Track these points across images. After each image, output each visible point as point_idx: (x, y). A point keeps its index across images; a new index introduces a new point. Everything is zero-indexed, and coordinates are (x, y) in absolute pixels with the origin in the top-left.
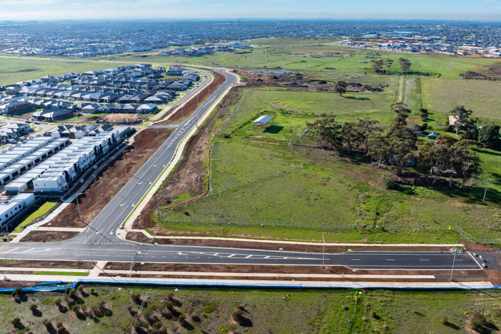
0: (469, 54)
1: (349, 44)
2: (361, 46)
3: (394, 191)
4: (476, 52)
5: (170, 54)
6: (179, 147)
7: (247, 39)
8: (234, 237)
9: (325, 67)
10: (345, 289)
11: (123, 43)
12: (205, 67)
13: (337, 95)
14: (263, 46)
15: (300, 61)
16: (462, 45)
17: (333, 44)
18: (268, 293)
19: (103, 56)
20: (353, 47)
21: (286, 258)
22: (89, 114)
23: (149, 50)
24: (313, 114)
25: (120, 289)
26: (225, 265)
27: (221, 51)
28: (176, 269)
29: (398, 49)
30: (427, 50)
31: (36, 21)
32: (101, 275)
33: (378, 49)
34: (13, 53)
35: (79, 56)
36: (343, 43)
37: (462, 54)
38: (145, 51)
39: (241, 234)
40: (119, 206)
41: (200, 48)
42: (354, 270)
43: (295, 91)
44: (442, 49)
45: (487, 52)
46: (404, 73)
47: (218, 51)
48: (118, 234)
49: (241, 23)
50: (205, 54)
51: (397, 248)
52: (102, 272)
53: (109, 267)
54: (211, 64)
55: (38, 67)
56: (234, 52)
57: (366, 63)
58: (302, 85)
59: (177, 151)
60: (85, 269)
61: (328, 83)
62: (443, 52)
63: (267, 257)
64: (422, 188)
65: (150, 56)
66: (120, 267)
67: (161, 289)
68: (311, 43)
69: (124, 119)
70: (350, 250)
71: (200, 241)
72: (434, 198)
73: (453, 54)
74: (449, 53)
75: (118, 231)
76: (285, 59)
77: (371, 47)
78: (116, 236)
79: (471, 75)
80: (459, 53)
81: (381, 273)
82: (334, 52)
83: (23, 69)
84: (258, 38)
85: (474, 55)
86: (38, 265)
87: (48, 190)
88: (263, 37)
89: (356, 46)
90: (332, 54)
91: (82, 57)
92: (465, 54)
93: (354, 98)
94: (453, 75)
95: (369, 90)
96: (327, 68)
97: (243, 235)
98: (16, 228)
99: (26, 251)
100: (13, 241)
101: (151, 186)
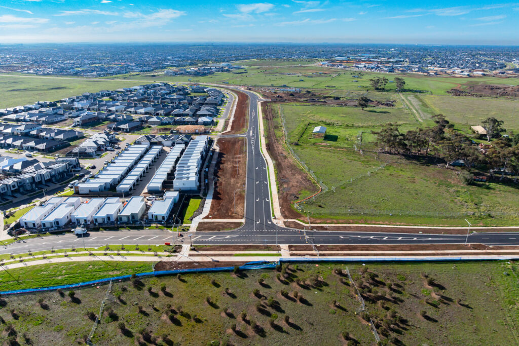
0: (439, 75)
1: (328, 65)
2: (340, 67)
3: (474, 187)
4: (446, 72)
5: (176, 74)
6: (262, 153)
7: (233, 60)
8: (375, 224)
9: (327, 85)
10: (496, 260)
11: (123, 64)
12: (218, 85)
13: (359, 110)
14: (253, 67)
15: (298, 80)
16: (427, 67)
17: (313, 65)
18: (438, 265)
19: (114, 76)
20: (333, 68)
21: (430, 239)
22: (156, 126)
23: (152, 70)
24: (353, 125)
25: (317, 265)
26: (387, 245)
27: (219, 71)
28: (350, 250)
29: (376, 69)
30: (402, 71)
31: (22, 44)
33: (356, 69)
34: (28, 73)
35: (93, 75)
36: (322, 65)
37: (433, 74)
38: (149, 71)
39: (379, 221)
40: (256, 201)
41: (199, 69)
42: (491, 246)
43: (319, 106)
44: (413, 69)
45: (453, 73)
46: (399, 90)
47: (217, 71)
48: (276, 223)
49: (215, 47)
50: (208, 74)
51: (511, 230)
52: (291, 253)
53: (293, 249)
54: (221, 83)
55: (63, 85)
56: (231, 72)
57: (357, 81)
58: (319, 100)
59: (264, 156)
61: (341, 99)
62: (416, 73)
63: (415, 239)
64: (494, 184)
65: (158, 75)
66: (303, 249)
67: (352, 264)
68: (295, 65)
69: (195, 130)
70: (474, 232)
71: (350, 227)
72: (510, 192)
73: (426, 74)
74: (422, 73)
75: (274, 221)
76: (283, 79)
77: (349, 67)
78: (276, 225)
79: (457, 92)
80: (431, 73)
81: (514, 248)
82: (322, 72)
83: (51, 87)
84: (241, 59)
85: (444, 75)
86: (231, 249)
87: (187, 189)
88: (245, 59)
89: (335, 67)
90: (321, 74)
91: (96, 77)
92: (436, 74)
93: (375, 112)
94: (442, 92)
95: (382, 105)
96: (328, 86)
97: (380, 222)
98: (184, 220)
99: (210, 239)
100: (191, 231)
101: (269, 185)
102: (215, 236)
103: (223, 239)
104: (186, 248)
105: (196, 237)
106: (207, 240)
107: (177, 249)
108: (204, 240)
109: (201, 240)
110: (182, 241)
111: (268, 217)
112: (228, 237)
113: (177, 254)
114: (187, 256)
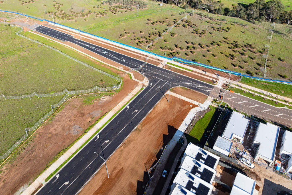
32: (162, 61)
48: (148, 82)
52: (161, 62)
53: (158, 63)
60: (169, 66)
75: (147, 84)
78: (149, 81)
98: (215, 110)
99: (201, 86)
100: (212, 98)
101: (99, 132)
102: (197, 87)
103: (193, 83)
104: (219, 85)
105: (210, 91)
106: (203, 86)
107: (225, 86)
108: (205, 87)
109: (207, 87)
110: (221, 91)
111: (148, 88)
112: (188, 83)
113: (226, 83)
114: (220, 80)
